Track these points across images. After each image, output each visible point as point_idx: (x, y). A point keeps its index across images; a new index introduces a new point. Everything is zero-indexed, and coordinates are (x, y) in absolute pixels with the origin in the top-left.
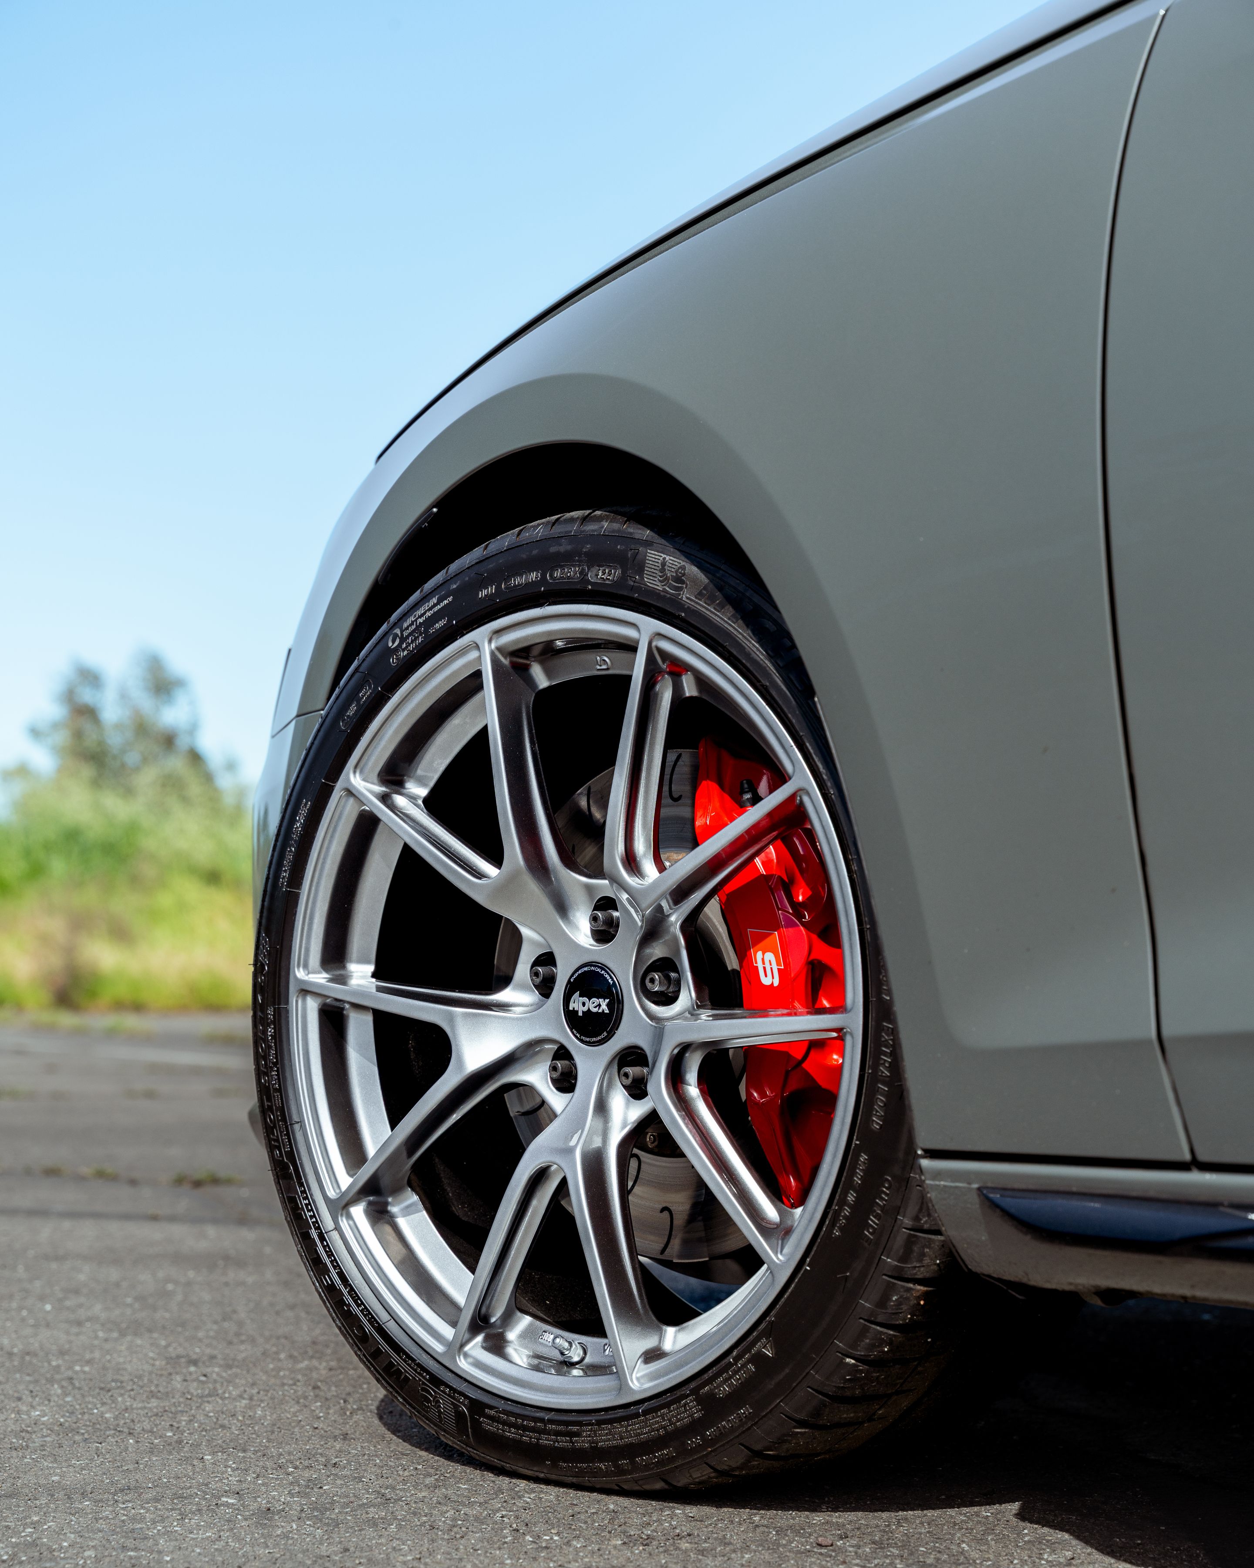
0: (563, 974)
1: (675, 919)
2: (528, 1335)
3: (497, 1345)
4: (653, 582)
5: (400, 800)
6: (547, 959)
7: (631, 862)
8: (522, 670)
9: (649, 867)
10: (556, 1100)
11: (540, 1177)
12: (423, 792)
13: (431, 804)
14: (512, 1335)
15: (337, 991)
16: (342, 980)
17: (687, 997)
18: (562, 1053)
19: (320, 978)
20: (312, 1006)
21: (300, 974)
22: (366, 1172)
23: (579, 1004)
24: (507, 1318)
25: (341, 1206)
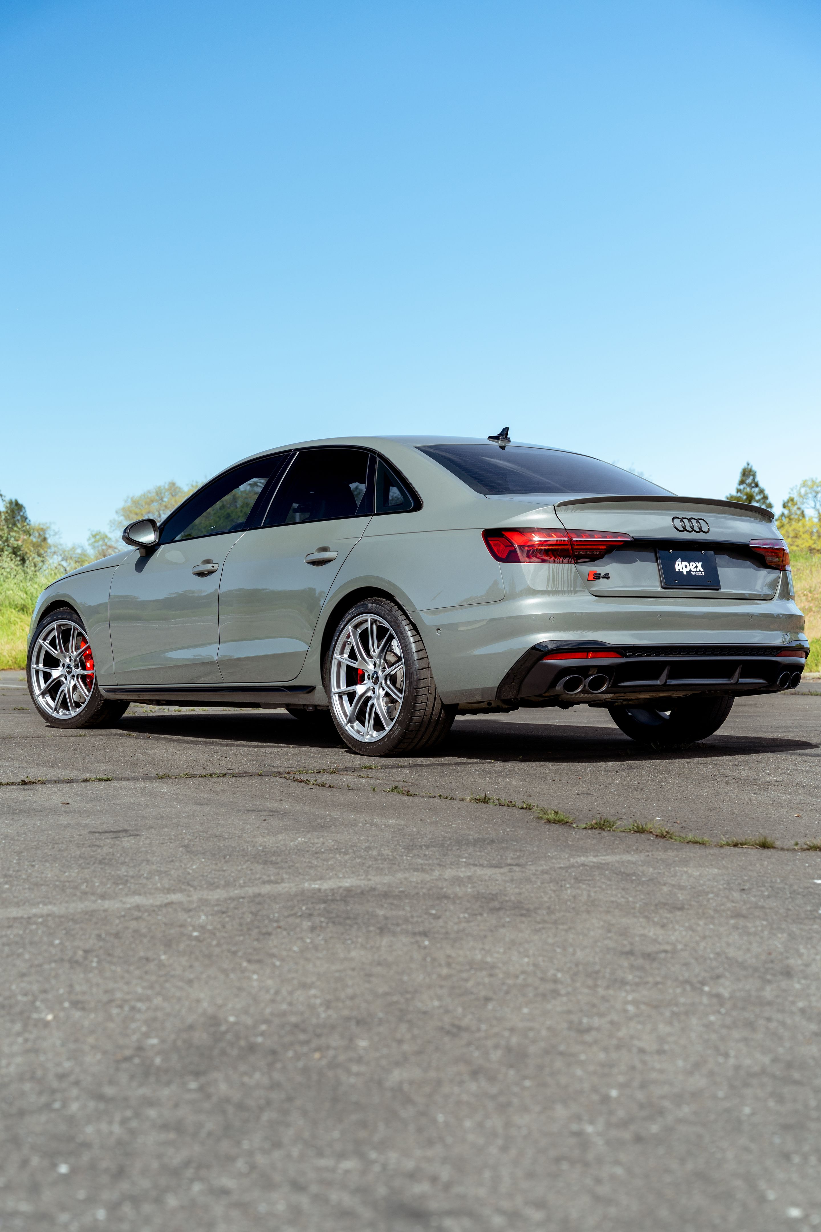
0: (66, 666)
1: (78, 659)
2: (62, 711)
3: (58, 713)
4: (74, 618)
5: (45, 643)
6: (64, 664)
7: (72, 652)
8: (60, 627)
9: (75, 653)
10: (65, 681)
11: (62, 691)
12: (48, 642)
13: (50, 644)
14: (60, 711)
15: (38, 668)
16: (38, 666)
17: (80, 668)
18: (66, 676)
19: (35, 666)
20: (34, 670)
21: (32, 666)
22: (42, 691)
23: (68, 670)
24: (59, 709)
25: (38, 696)
